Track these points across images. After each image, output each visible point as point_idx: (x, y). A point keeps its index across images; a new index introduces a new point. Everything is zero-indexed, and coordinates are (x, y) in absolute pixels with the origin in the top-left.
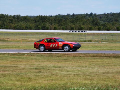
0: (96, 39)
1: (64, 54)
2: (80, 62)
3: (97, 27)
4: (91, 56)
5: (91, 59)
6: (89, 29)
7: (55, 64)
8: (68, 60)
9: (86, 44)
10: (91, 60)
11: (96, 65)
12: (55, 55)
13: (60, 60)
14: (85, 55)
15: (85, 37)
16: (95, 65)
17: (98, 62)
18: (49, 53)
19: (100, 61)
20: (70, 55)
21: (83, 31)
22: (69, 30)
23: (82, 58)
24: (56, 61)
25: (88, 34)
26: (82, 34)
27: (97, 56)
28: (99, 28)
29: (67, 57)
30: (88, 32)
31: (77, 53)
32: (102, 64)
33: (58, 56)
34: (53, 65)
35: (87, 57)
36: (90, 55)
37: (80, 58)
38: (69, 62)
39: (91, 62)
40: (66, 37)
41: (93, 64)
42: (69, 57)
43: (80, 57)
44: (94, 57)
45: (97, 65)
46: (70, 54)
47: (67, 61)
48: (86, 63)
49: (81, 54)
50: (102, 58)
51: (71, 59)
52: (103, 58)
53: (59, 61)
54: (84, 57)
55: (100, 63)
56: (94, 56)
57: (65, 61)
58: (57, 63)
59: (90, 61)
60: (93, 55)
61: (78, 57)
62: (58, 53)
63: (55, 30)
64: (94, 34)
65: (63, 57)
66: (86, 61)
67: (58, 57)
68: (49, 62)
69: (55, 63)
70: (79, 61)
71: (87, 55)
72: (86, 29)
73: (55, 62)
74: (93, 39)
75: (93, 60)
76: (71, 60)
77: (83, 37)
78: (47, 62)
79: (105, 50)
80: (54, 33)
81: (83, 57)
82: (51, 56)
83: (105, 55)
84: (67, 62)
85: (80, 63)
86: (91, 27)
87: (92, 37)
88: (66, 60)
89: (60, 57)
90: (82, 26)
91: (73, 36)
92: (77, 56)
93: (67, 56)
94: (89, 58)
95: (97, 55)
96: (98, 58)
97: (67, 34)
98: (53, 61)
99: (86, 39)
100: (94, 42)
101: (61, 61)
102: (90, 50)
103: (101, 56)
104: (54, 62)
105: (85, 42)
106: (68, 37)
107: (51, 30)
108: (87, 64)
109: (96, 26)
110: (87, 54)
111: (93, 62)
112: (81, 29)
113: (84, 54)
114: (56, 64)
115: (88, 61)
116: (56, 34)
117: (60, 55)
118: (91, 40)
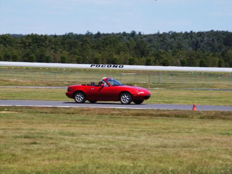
0: (142, 82)
1: (81, 110)
2: (111, 124)
3: (144, 59)
4: (133, 115)
5: (132, 119)
6: (128, 62)
7: (63, 128)
8: (88, 120)
10: (132, 122)
11: (142, 131)
12: (63, 110)
13: (72, 121)
14: (120, 112)
15: (120, 78)
16: (140, 131)
17: (146, 125)
18: (52, 107)
19: (149, 123)
20: (92, 111)
22: (89, 64)
23: (115, 117)
24: (65, 123)
25: (126, 71)
26: (114, 72)
27: (144, 115)
28: (147, 61)
30: (126, 67)
31: (106, 109)
32: (153, 130)
33: (69, 113)
34: (59, 130)
35: (126, 117)
36: (131, 112)
37: (111, 117)
38: (90, 126)
39: (134, 126)
40: (83, 77)
41: (137, 130)
42: (90, 115)
43: (112, 116)
44: (139, 117)
45: (145, 131)
47: (87, 124)
48: (123, 127)
49: (114, 109)
50: (153, 117)
51: (94, 119)
52: (155, 117)
53: (71, 123)
55: (150, 128)
56: (138, 115)
57: (84, 123)
58: (67, 126)
60: (136, 112)
61: (107, 116)
62: (68, 108)
64: (138, 73)
65: (78, 116)
66: (123, 124)
67: (68, 115)
68: (51, 125)
69: (63, 126)
70: (110, 122)
71: (125, 111)
72: (123, 62)
73: (65, 125)
74: (136, 82)
75: (137, 122)
76: (94, 121)
77: (116, 78)
78: (47, 125)
79: (159, 102)
80: (61, 69)
81: (118, 115)
82: (55, 113)
83: (158, 113)
85: (113, 126)
86: (132, 58)
87: (133, 78)
88: (86, 120)
89: (73, 116)
90: (115, 56)
91: (97, 75)
92: (106, 114)
93: (86, 113)
94: (128, 117)
95: (144, 112)
96: (145, 117)
97: (85, 70)
98: (59, 123)
101: (76, 123)
103: (152, 115)
104: (61, 124)
106: (88, 77)
107: (54, 62)
108: (124, 129)
109: (142, 57)
110: (125, 109)
111: (137, 126)
112: (113, 62)
113: (119, 110)
114: (66, 128)
115: (127, 124)
116: (65, 71)
117: (72, 111)
118: (132, 82)
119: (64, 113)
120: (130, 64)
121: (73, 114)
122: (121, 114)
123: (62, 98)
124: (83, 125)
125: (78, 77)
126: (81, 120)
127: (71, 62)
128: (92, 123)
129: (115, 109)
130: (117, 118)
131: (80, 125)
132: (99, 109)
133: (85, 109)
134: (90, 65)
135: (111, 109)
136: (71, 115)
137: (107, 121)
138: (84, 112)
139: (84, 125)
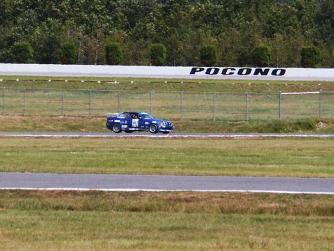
1: (170, 199)
2: (259, 240)
4: (321, 211)
5: (319, 224)
6: (298, 60)
8: (194, 229)
9: (286, 143)
10: (321, 234)
12: (118, 201)
13: (146, 230)
14: (285, 205)
15: (276, 105)
18: (87, 193)
20: (202, 203)
21: (266, 73)
22: (187, 64)
23: (270, 220)
24: (127, 238)
25: (294, 86)
26: (257, 89)
29: (188, 212)
30: (294, 73)
31: (241, 194)
33: (134, 210)
35: (301, 217)
36: (315, 204)
37: (260, 220)
40: (170, 103)
42: (199, 215)
43: (262, 216)
46: (205, 200)
47: (191, 239)
51: (208, 227)
53: (144, 238)
54: (280, 216)
57: (180, 238)
59: (314, 235)
61: (247, 218)
62: (133, 193)
63: (110, 62)
64: (328, 88)
66: (295, 238)
67: (134, 214)
68: (88, 243)
71: (297, 202)
72: (284, 59)
73: (125, 242)
74: (323, 117)
76: (208, 231)
77: (264, 105)
78: (77, 243)
80: (106, 81)
81: (276, 213)
82: (96, 208)
84: (191, 243)
86: (311, 46)
87: (314, 104)
88: (185, 228)
89: (149, 216)
91: (210, 97)
92: (243, 211)
93: (184, 209)
94: (308, 218)
97: (175, 84)
98: (109, 237)
99: (283, 117)
100: (326, 132)
101: (157, 238)
102: (309, 174)
104: (113, 241)
105: (276, 130)
106: (184, 103)
107: (86, 63)
110: (296, 196)
112: (255, 60)
113: (279, 197)
115: (304, 237)
116: (117, 86)
117: (145, 201)
118: (311, 117)
119: (121, 208)
120: (304, 64)
121: (147, 210)
122: (285, 211)
123: (113, 166)
124: (178, 244)
125: (155, 103)
126: (172, 229)
127: (135, 60)
128: (204, 237)
129: (268, 195)
130: (276, 220)
131: (172, 244)
132: (222, 195)
133: (182, 196)
134: (190, 68)
135: (257, 194)
136: (142, 213)
137: (247, 230)
138: (178, 204)
139: (184, 244)
